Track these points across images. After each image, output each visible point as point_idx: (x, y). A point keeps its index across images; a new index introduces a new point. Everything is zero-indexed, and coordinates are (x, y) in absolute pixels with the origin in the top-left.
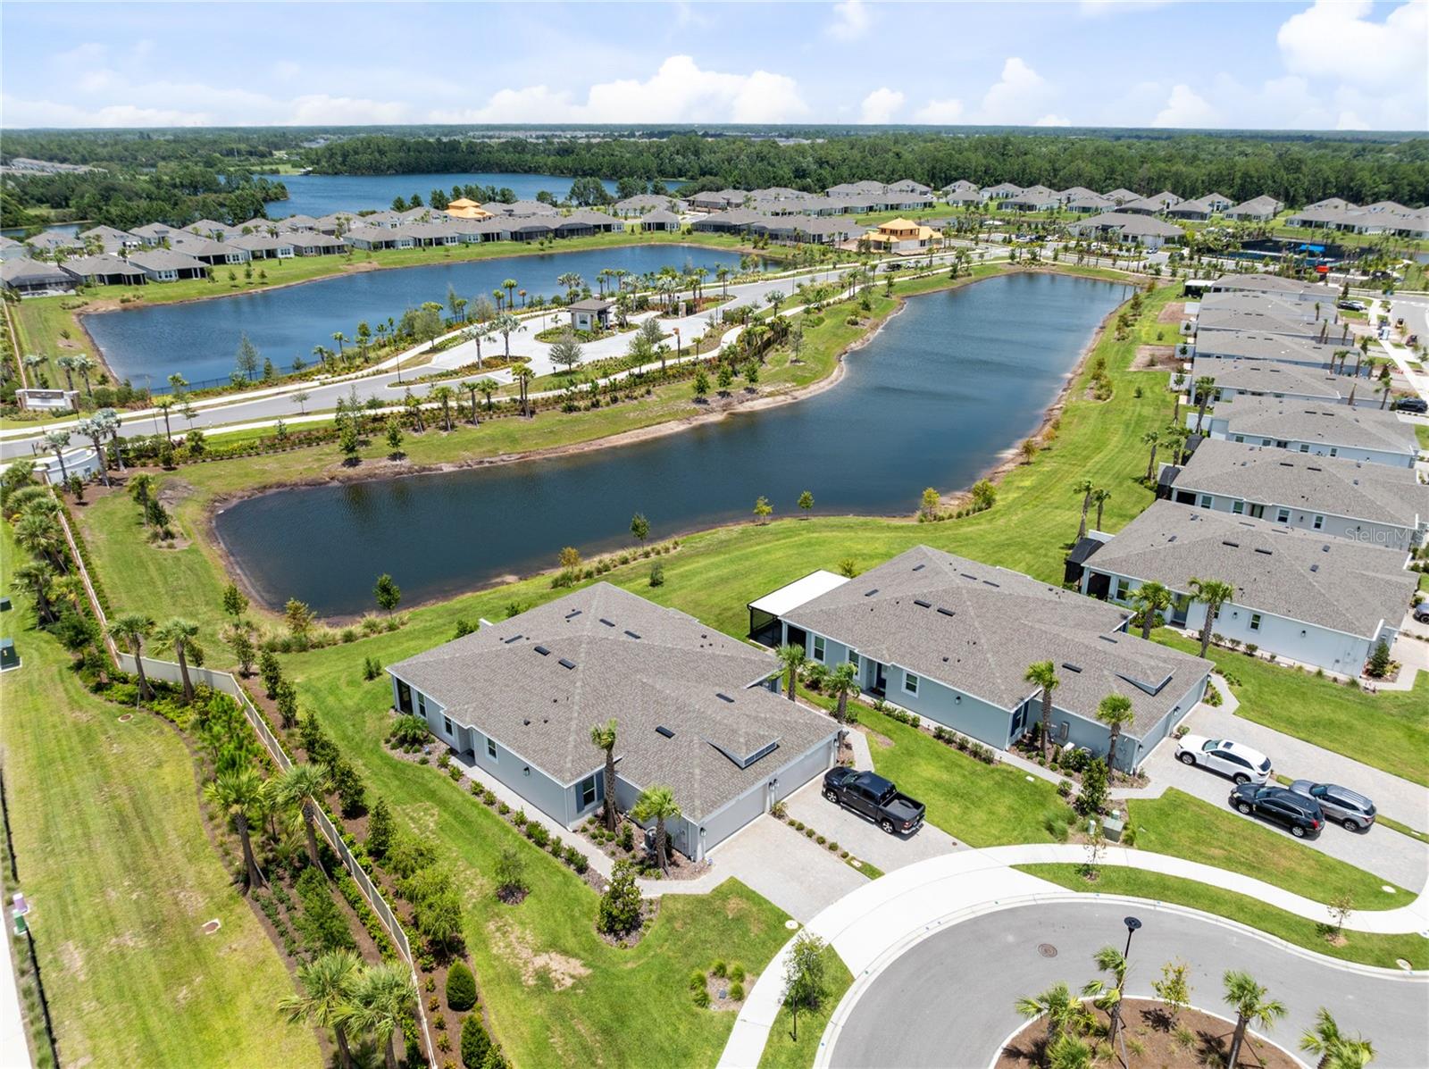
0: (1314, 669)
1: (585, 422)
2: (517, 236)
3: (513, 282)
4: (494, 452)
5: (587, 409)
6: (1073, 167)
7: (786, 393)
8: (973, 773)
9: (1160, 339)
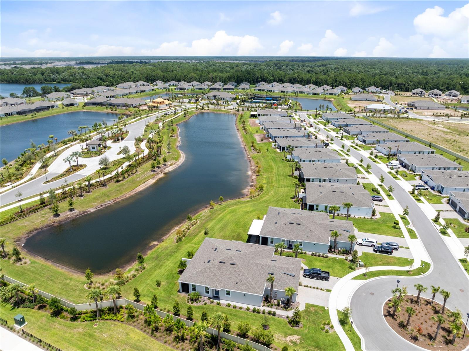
0: (363, 217)
1: (125, 185)
2: (19, 113)
3: (52, 136)
4: (104, 201)
5: (122, 180)
6: (190, 75)
7: (175, 164)
8: (326, 261)
9: (257, 132)
